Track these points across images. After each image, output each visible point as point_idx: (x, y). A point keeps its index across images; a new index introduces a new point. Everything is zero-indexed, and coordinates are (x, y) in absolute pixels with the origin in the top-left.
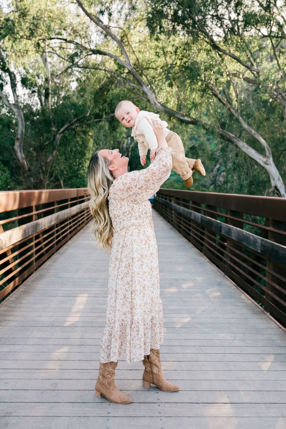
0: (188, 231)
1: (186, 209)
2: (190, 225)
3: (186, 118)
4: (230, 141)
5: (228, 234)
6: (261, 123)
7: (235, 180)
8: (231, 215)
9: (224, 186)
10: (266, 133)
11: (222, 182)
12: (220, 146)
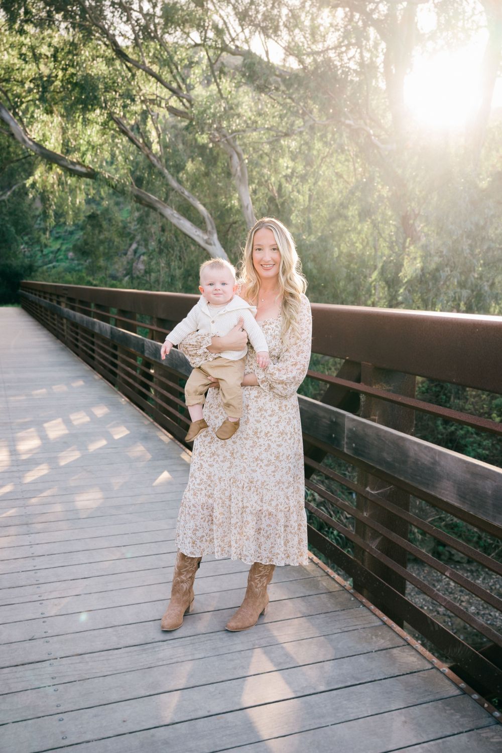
0: (90, 352)
1: (85, 317)
2: (93, 343)
3: (78, 168)
4: (151, 206)
5: (156, 357)
6: (197, 180)
7: (163, 267)
8: (158, 326)
9: (145, 278)
10: (205, 196)
11: (142, 272)
12: (137, 214)
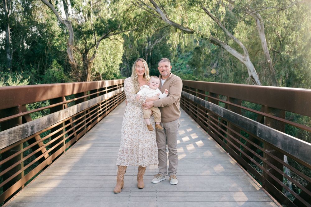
0: (188, 108)
2: (189, 104)
4: (218, 45)
5: (208, 108)
8: (210, 96)
